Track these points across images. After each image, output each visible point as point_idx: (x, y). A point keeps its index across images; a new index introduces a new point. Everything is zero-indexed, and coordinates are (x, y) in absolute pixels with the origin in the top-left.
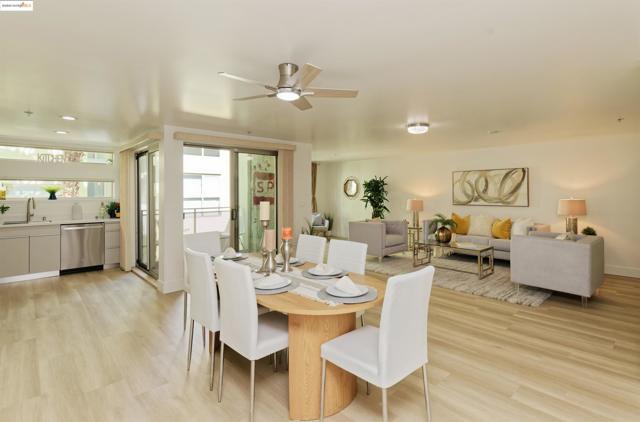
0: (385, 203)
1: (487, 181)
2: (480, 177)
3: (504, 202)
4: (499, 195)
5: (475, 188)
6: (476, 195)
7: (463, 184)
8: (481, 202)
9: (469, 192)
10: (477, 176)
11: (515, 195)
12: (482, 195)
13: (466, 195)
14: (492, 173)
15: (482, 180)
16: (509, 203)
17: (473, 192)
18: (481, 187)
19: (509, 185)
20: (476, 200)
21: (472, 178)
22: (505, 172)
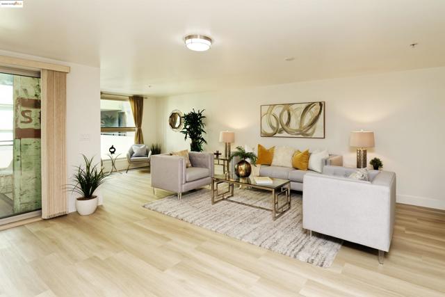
0: (203, 135)
1: (289, 115)
2: (283, 111)
3: (304, 133)
4: (300, 127)
5: (279, 121)
6: (280, 127)
7: (269, 118)
8: (284, 134)
9: (275, 126)
10: (280, 109)
11: (313, 127)
12: (286, 127)
13: (273, 127)
14: (294, 107)
15: (286, 113)
16: (307, 135)
17: (278, 125)
18: (285, 120)
19: (308, 118)
20: (280, 132)
21: (277, 111)
22: (304, 106)
